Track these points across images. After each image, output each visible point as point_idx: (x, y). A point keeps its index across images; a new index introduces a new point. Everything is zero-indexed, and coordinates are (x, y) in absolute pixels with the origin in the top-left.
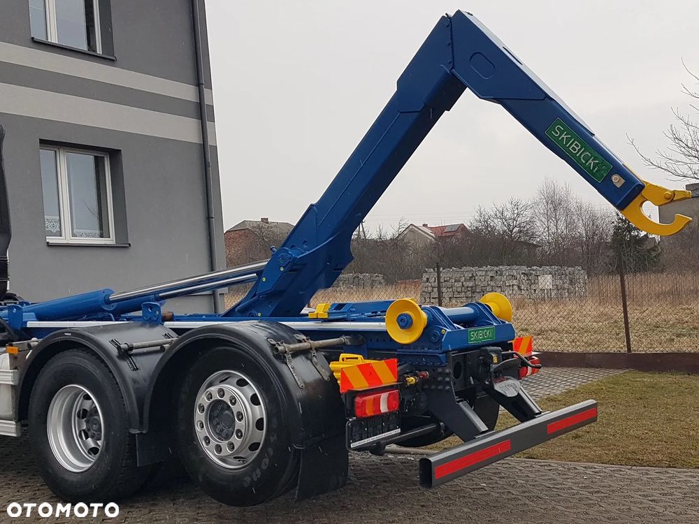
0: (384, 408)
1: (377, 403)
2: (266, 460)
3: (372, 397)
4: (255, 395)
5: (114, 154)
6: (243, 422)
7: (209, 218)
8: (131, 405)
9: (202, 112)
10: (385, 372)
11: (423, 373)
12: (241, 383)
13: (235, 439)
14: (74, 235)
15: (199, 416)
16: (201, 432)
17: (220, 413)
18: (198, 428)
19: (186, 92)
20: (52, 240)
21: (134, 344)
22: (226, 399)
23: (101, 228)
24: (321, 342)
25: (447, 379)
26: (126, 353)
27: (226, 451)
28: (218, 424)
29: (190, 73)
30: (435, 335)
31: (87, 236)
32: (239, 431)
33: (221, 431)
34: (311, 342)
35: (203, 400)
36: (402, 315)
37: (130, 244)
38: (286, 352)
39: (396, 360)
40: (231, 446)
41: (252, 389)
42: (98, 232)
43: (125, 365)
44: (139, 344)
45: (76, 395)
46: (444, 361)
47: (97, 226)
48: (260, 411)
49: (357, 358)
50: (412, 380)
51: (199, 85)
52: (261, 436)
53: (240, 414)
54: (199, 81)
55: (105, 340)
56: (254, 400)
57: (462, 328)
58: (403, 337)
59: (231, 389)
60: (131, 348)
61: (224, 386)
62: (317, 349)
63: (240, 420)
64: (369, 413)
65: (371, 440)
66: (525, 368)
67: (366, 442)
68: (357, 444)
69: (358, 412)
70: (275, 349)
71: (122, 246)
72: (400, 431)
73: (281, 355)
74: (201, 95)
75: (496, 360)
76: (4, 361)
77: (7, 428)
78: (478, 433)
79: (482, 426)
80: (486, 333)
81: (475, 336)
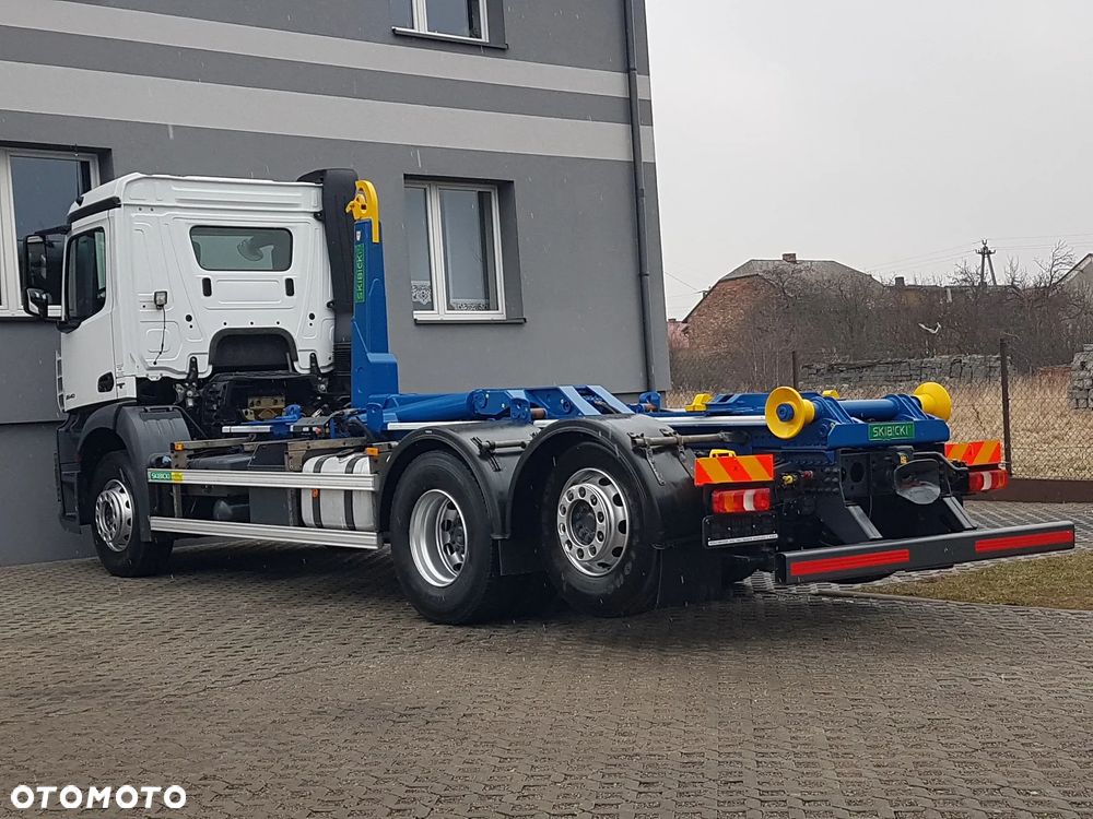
0: (748, 506)
1: (739, 500)
2: (629, 565)
3: (733, 493)
4: (617, 495)
5: (504, 187)
6: (604, 523)
7: (641, 275)
8: (493, 510)
9: (634, 112)
10: (755, 468)
11: (807, 472)
12: (604, 482)
13: (597, 543)
14: (450, 308)
15: (562, 518)
16: (564, 535)
17: (582, 513)
18: (561, 533)
19: (610, 84)
20: (421, 316)
21: (497, 443)
22: (587, 498)
23: (487, 296)
24: (690, 437)
25: (835, 480)
26: (488, 452)
27: (589, 555)
28: (581, 527)
30: (823, 429)
31: (468, 307)
32: (600, 533)
33: (584, 534)
34: (678, 435)
35: (565, 501)
36: (782, 405)
37: (525, 319)
38: (645, 446)
39: (771, 456)
40: (593, 550)
41: (615, 489)
42: (483, 301)
43: (487, 465)
44: (502, 442)
45: (440, 502)
46: (832, 460)
47: (482, 293)
48: (622, 513)
49: (727, 454)
50: (789, 478)
51: (629, 70)
52: (624, 540)
53: (600, 514)
54: (629, 65)
55: (466, 438)
56: (617, 501)
57: (860, 422)
58: (784, 431)
59: (592, 488)
60: (493, 446)
61: (586, 485)
62: (686, 446)
63: (601, 521)
64: (729, 508)
65: (735, 540)
66: (979, 479)
67: (729, 541)
68: (717, 543)
69: (715, 506)
70: (634, 442)
71: (515, 322)
72: (776, 536)
73: (640, 449)
74: (631, 86)
75: (904, 461)
76: (364, 465)
77: (368, 541)
78: (867, 539)
79: (873, 532)
80: (898, 430)
81: (880, 432)
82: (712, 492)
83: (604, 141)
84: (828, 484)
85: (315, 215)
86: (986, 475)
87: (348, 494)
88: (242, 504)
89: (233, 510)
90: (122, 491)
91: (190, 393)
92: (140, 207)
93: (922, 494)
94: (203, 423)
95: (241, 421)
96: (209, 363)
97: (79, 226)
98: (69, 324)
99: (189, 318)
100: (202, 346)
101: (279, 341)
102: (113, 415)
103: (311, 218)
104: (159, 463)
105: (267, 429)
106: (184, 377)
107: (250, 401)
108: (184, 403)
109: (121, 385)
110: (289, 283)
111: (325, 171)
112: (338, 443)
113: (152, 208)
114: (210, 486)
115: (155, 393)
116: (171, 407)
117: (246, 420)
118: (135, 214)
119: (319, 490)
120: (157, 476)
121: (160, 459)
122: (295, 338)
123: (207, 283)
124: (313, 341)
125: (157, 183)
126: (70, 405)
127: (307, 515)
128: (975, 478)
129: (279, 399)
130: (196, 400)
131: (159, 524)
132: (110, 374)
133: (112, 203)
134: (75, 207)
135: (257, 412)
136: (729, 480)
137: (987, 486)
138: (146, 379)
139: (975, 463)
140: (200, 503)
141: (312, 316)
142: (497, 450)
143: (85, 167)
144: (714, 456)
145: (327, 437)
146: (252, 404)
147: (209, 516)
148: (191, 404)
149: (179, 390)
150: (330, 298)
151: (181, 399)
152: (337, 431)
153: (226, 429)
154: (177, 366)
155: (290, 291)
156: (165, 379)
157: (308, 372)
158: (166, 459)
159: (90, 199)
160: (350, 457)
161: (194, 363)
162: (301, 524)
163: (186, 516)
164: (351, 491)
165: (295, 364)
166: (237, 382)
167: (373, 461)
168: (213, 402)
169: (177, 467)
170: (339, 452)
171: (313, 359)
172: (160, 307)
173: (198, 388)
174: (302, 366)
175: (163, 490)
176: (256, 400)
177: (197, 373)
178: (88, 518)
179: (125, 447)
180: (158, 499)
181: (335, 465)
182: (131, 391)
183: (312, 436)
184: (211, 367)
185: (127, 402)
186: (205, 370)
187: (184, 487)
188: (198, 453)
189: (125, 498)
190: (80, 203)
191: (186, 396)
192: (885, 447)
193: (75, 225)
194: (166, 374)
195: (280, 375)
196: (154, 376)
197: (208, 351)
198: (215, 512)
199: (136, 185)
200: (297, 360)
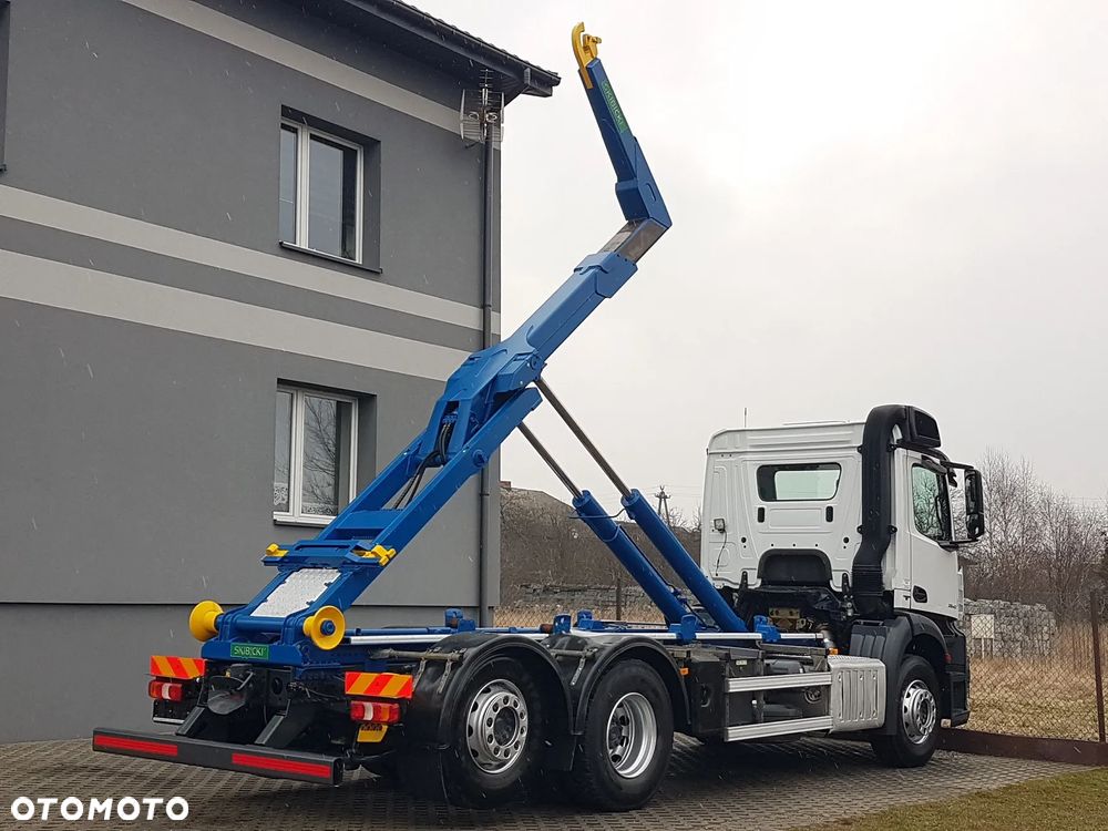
85: (859, 450)
86: (369, 706)
92: (722, 454)
96: (758, 577)
99: (744, 540)
100: (753, 563)
101: (817, 562)
103: (856, 453)
106: (737, 587)
107: (770, 610)
110: (830, 510)
113: (730, 454)
122: (831, 559)
123: (761, 511)
124: (842, 563)
128: (356, 707)
129: (794, 611)
135: (775, 621)
141: (846, 540)
149: (735, 597)
150: (860, 523)
154: (734, 578)
155: (830, 517)
157: (839, 589)
161: (745, 577)
171: (845, 578)
172: (722, 531)
174: (836, 584)
176: (775, 610)
177: (747, 585)
184: (760, 581)
186: (754, 582)
194: (727, 584)
197: (757, 567)
200: (830, 578)
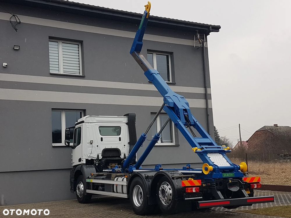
0: (194, 191)
1: (192, 190)
3: (190, 188)
6: (167, 194)
8: (147, 191)
9: (207, 97)
10: (197, 183)
11: (208, 184)
12: (168, 185)
13: (166, 198)
15: (160, 192)
16: (160, 196)
17: (163, 191)
19: (201, 90)
21: (149, 175)
22: (164, 188)
23: (171, 139)
24: (185, 175)
26: (147, 177)
27: (165, 201)
29: (202, 83)
31: (167, 142)
32: (166, 196)
33: (164, 196)
34: (182, 175)
35: (160, 189)
36: (205, 167)
37: (180, 145)
39: (201, 180)
41: (169, 187)
44: (150, 175)
45: (138, 188)
46: (214, 181)
48: (171, 192)
49: (192, 180)
50: (204, 185)
51: (205, 87)
52: (171, 197)
53: (166, 192)
54: (205, 86)
55: (143, 175)
56: (170, 189)
57: (221, 173)
59: (165, 186)
60: (148, 176)
61: (164, 185)
62: (184, 177)
64: (189, 191)
65: (192, 198)
66: (253, 186)
67: (190, 199)
68: (187, 199)
69: (186, 191)
70: (172, 177)
71: (177, 146)
72: (202, 198)
73: (173, 178)
74: (206, 91)
75: (230, 182)
76: (125, 179)
77: (125, 196)
78: (220, 199)
79: (222, 197)
80: (230, 175)
81: (225, 175)
82: (185, 188)
83: (200, 104)
84: (213, 186)
85: (126, 123)
86: (255, 185)
87: (122, 186)
88: (103, 187)
89: (102, 188)
90: (82, 184)
91: (97, 162)
92: (88, 123)
93: (235, 189)
94: (99, 169)
95: (108, 168)
97: (77, 126)
98: (74, 147)
99: (97, 146)
100: (100, 152)
101: (117, 151)
102: (80, 167)
103: (125, 124)
104: (89, 178)
105: (111, 170)
106: (96, 159)
108: (96, 164)
109: (83, 161)
110: (120, 138)
111: (129, 114)
112: (123, 174)
113: (91, 123)
114: (98, 183)
115: (90, 162)
116: (92, 165)
117: (109, 168)
118: (87, 124)
119: (117, 185)
120: (88, 180)
121: (89, 177)
122: (121, 150)
123: (102, 138)
124: (125, 151)
125: (92, 117)
126: (74, 165)
127: (115, 190)
128: (252, 185)
129: (116, 164)
130: (98, 164)
131: (88, 191)
132: (81, 158)
133: (83, 122)
134: (76, 123)
135: (111, 167)
136: (190, 185)
137: (255, 187)
138: (88, 159)
139: (253, 182)
140: (96, 187)
141: (125, 146)
142: (149, 177)
143: (81, 113)
144: (190, 180)
145: (121, 173)
146: (110, 165)
147: (97, 190)
148: (97, 165)
149: (95, 162)
150: (129, 141)
151: (95, 164)
152: (123, 171)
153: (104, 170)
154: (95, 156)
155: (120, 140)
156: (92, 159)
157: (123, 158)
158: (90, 177)
159: (79, 121)
160: (123, 178)
161: (98, 156)
162: (114, 192)
163: (93, 189)
164: (123, 185)
165: (121, 156)
166: (107, 160)
167: (127, 179)
168: (101, 164)
169: (92, 179)
170: (121, 176)
171: (125, 155)
172: (91, 144)
173: (99, 161)
174: (122, 156)
175: (89, 183)
176: (111, 164)
177: (99, 158)
178: (75, 190)
179: (82, 175)
180: (88, 186)
181: (120, 179)
182: (84, 162)
183: (118, 172)
184: (102, 157)
185: (83, 164)
186: (100, 157)
187: (93, 183)
188: (98, 175)
189: (82, 186)
190: (77, 122)
191: (96, 163)
192: (227, 179)
193: (76, 126)
194: (92, 158)
195: (117, 158)
196: (90, 159)
197: (101, 153)
198: (99, 189)
199: (88, 118)
200: (121, 155)
